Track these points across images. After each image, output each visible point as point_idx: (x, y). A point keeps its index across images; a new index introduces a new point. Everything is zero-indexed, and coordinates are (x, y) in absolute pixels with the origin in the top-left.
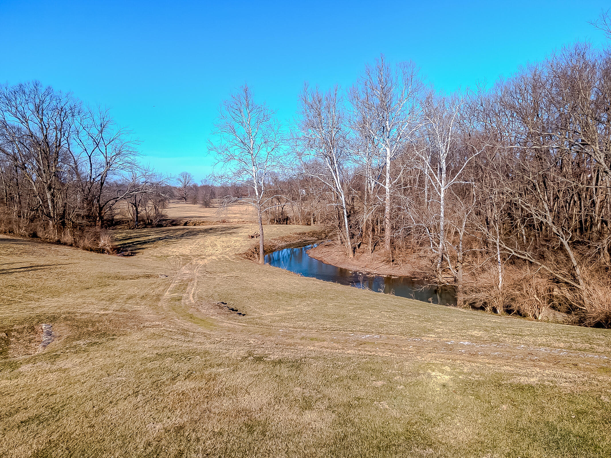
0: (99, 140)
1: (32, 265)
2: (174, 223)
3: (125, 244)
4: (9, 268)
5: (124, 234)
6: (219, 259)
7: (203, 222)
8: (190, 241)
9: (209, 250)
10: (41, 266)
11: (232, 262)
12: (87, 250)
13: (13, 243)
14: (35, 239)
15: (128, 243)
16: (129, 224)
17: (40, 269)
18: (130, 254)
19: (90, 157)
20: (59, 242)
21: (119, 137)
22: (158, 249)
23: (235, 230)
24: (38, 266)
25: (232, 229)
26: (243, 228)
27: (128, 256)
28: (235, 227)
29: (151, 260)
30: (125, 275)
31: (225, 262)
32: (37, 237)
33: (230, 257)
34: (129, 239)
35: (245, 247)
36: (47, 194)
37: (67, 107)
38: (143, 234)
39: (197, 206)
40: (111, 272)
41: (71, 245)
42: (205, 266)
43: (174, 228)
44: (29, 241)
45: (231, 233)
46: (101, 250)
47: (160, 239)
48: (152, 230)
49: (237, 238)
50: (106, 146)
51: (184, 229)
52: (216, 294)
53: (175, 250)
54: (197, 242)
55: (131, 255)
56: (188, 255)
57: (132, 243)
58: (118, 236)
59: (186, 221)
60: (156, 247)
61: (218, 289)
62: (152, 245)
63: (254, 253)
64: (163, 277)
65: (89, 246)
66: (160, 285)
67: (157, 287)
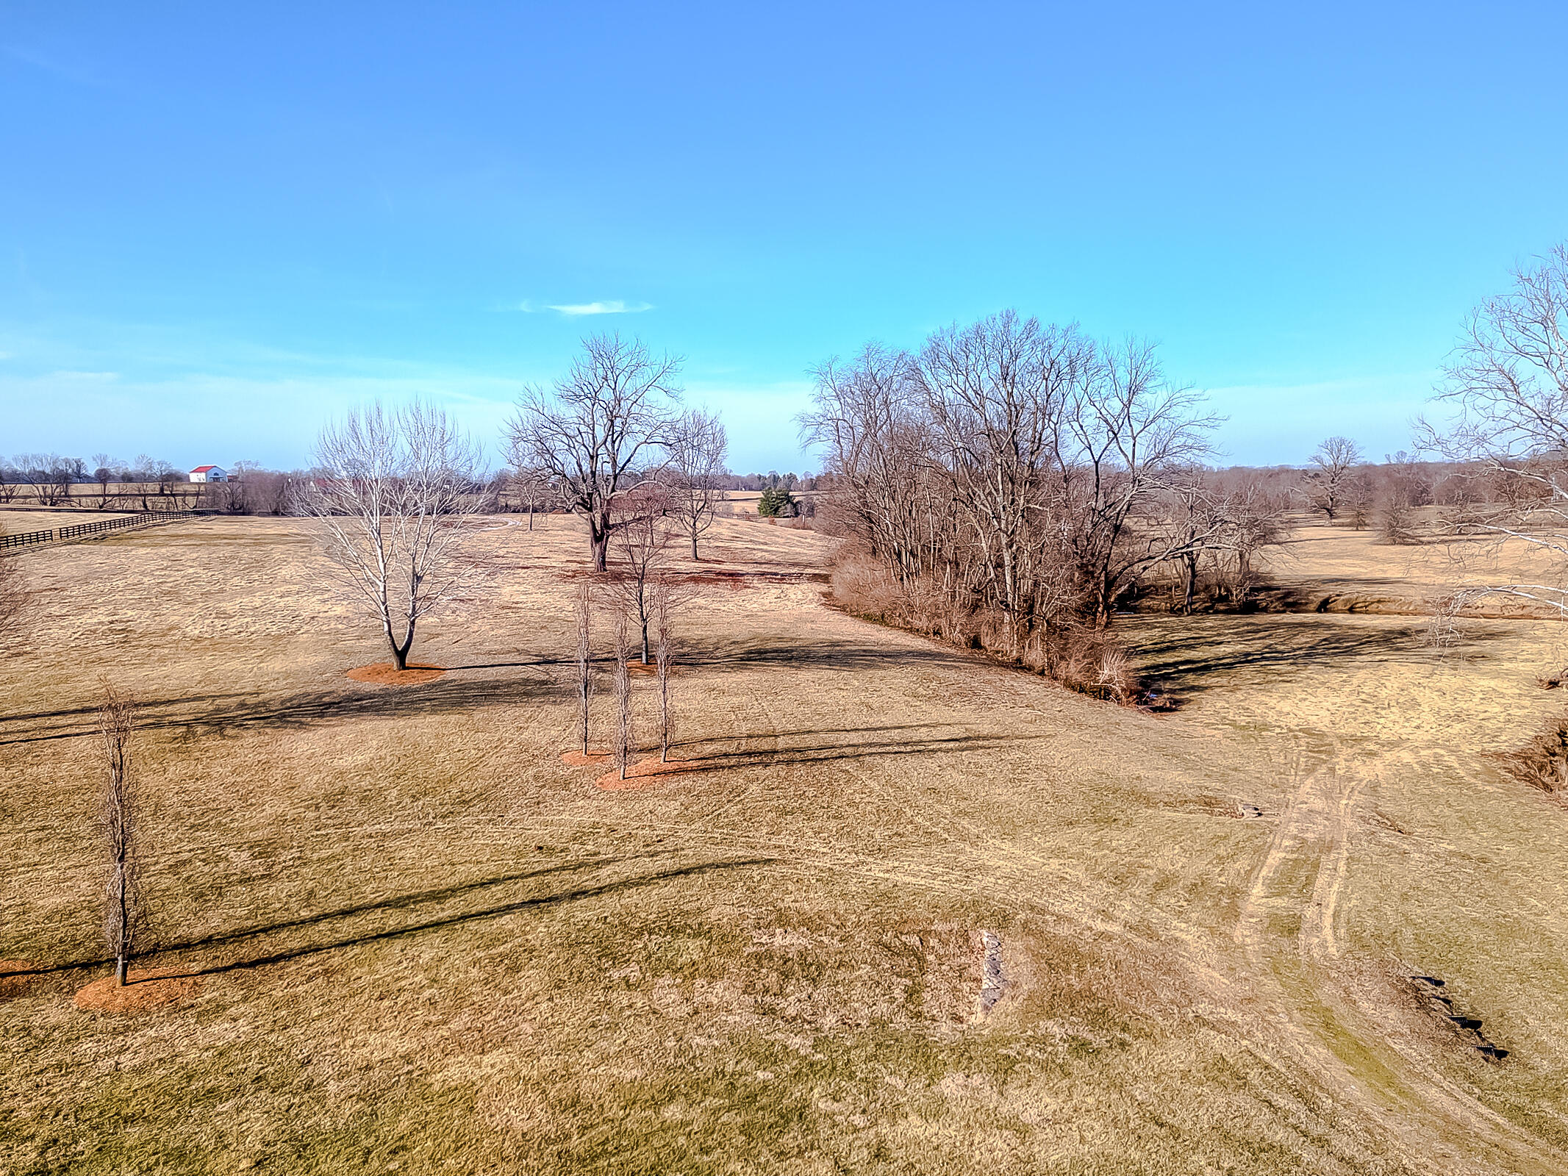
0: (1120, 422)
1: (968, 734)
2: (1290, 600)
3: (1157, 667)
4: (929, 738)
5: (1156, 632)
6: (1423, 765)
7: (1379, 601)
8: (1334, 677)
9: (1390, 724)
10: (985, 738)
11: (1469, 786)
12: (1073, 688)
13: (939, 665)
14: (977, 654)
15: (1166, 665)
16: (1171, 597)
17: (981, 747)
18: (1168, 705)
19: (1097, 463)
20: (1019, 666)
21: (1167, 412)
22: (1239, 695)
23: (1488, 645)
24: (978, 738)
25: (1479, 638)
26: (1520, 636)
27: (1161, 709)
28: (1489, 630)
29: (1218, 734)
30: (1152, 789)
31: (1445, 784)
32: (980, 647)
33: (1463, 763)
34: (1168, 649)
35: (1520, 724)
36: (1005, 554)
37: (1062, 360)
38: (1205, 634)
39: (1365, 535)
40: (1121, 774)
41: (1042, 673)
42: (1374, 787)
43: (1289, 617)
44: (965, 659)
45: (1472, 659)
46: (1103, 692)
47: (1247, 659)
48: (1229, 623)
49: (1493, 683)
50: (1134, 438)
51: (1317, 625)
52: (1408, 933)
53: (1286, 706)
54: (1355, 681)
55: (1170, 710)
56: (1323, 735)
57: (1175, 664)
58: (1141, 637)
59: (1326, 595)
60: (1235, 689)
61: (1415, 911)
62: (1224, 681)
63: (1554, 754)
64: (1249, 815)
65: (1078, 678)
66: (1238, 848)
67: (1232, 857)
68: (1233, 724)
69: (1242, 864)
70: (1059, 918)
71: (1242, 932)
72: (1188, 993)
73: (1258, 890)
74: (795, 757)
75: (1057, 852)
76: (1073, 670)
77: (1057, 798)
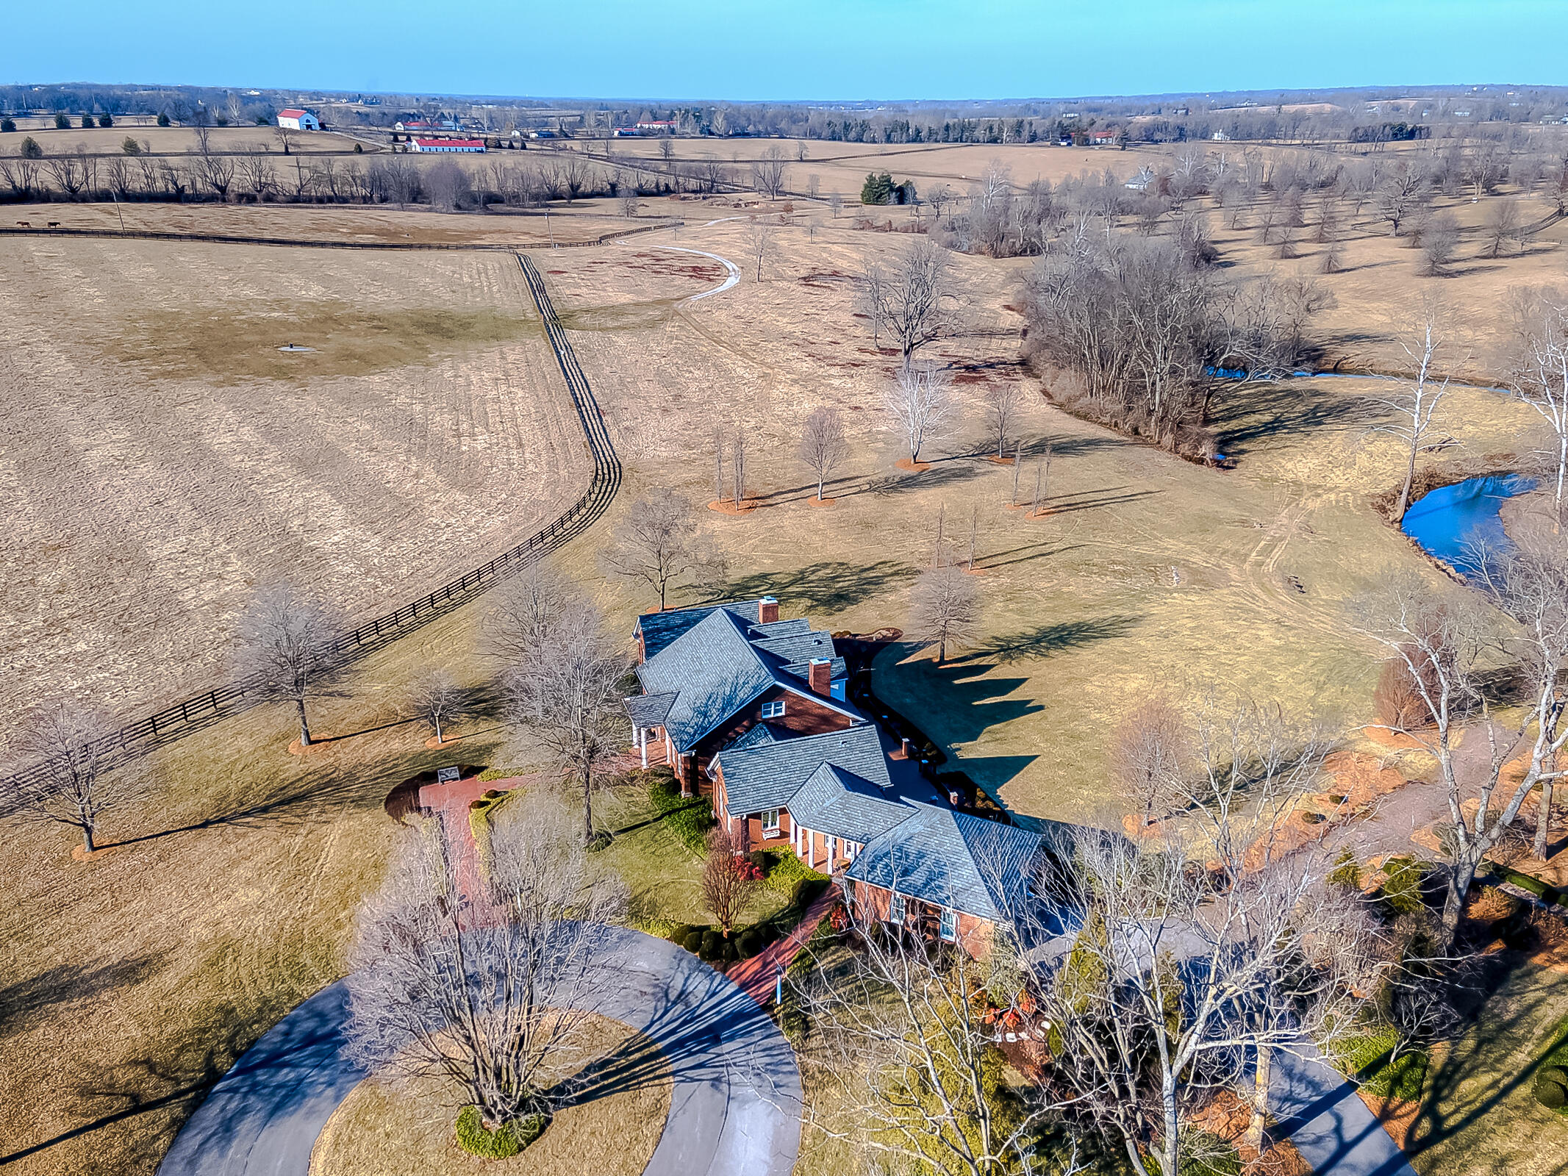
6: (1337, 501)
8: (1322, 443)
9: (1336, 477)
11: (1350, 512)
12: (1187, 459)
13: (1122, 450)
14: (1137, 438)
18: (1228, 468)
20: (1160, 445)
29: (1253, 485)
31: (1341, 511)
32: (1138, 434)
33: (1355, 500)
41: (1171, 450)
46: (1201, 461)
49: (1401, 448)
52: (1295, 566)
53: (1290, 466)
54: (1331, 447)
55: (1229, 470)
56: (1302, 484)
59: (1340, 357)
61: (1300, 559)
64: (1258, 527)
65: (1189, 453)
66: (1251, 541)
67: (1248, 544)
68: (1261, 477)
69: (1251, 546)
70: (1193, 563)
71: (1247, 566)
72: (1229, 579)
73: (1254, 554)
74: (1085, 505)
75: (1189, 543)
76: (1185, 448)
77: (1186, 522)
